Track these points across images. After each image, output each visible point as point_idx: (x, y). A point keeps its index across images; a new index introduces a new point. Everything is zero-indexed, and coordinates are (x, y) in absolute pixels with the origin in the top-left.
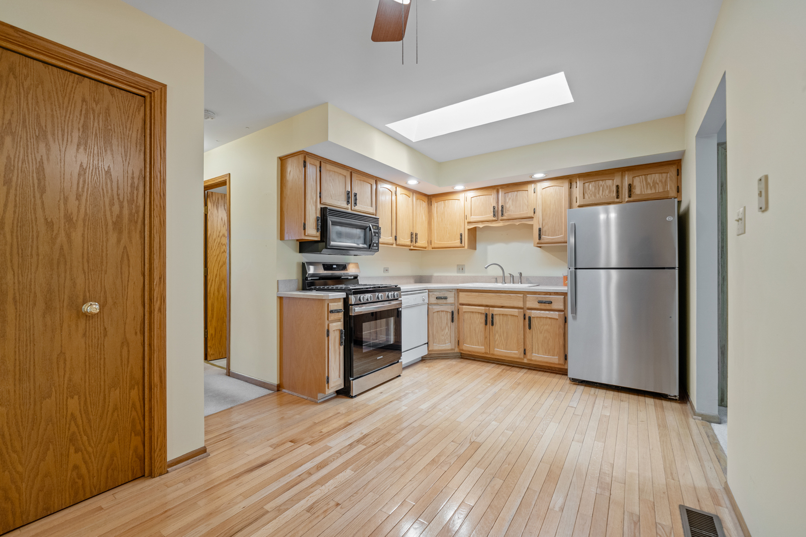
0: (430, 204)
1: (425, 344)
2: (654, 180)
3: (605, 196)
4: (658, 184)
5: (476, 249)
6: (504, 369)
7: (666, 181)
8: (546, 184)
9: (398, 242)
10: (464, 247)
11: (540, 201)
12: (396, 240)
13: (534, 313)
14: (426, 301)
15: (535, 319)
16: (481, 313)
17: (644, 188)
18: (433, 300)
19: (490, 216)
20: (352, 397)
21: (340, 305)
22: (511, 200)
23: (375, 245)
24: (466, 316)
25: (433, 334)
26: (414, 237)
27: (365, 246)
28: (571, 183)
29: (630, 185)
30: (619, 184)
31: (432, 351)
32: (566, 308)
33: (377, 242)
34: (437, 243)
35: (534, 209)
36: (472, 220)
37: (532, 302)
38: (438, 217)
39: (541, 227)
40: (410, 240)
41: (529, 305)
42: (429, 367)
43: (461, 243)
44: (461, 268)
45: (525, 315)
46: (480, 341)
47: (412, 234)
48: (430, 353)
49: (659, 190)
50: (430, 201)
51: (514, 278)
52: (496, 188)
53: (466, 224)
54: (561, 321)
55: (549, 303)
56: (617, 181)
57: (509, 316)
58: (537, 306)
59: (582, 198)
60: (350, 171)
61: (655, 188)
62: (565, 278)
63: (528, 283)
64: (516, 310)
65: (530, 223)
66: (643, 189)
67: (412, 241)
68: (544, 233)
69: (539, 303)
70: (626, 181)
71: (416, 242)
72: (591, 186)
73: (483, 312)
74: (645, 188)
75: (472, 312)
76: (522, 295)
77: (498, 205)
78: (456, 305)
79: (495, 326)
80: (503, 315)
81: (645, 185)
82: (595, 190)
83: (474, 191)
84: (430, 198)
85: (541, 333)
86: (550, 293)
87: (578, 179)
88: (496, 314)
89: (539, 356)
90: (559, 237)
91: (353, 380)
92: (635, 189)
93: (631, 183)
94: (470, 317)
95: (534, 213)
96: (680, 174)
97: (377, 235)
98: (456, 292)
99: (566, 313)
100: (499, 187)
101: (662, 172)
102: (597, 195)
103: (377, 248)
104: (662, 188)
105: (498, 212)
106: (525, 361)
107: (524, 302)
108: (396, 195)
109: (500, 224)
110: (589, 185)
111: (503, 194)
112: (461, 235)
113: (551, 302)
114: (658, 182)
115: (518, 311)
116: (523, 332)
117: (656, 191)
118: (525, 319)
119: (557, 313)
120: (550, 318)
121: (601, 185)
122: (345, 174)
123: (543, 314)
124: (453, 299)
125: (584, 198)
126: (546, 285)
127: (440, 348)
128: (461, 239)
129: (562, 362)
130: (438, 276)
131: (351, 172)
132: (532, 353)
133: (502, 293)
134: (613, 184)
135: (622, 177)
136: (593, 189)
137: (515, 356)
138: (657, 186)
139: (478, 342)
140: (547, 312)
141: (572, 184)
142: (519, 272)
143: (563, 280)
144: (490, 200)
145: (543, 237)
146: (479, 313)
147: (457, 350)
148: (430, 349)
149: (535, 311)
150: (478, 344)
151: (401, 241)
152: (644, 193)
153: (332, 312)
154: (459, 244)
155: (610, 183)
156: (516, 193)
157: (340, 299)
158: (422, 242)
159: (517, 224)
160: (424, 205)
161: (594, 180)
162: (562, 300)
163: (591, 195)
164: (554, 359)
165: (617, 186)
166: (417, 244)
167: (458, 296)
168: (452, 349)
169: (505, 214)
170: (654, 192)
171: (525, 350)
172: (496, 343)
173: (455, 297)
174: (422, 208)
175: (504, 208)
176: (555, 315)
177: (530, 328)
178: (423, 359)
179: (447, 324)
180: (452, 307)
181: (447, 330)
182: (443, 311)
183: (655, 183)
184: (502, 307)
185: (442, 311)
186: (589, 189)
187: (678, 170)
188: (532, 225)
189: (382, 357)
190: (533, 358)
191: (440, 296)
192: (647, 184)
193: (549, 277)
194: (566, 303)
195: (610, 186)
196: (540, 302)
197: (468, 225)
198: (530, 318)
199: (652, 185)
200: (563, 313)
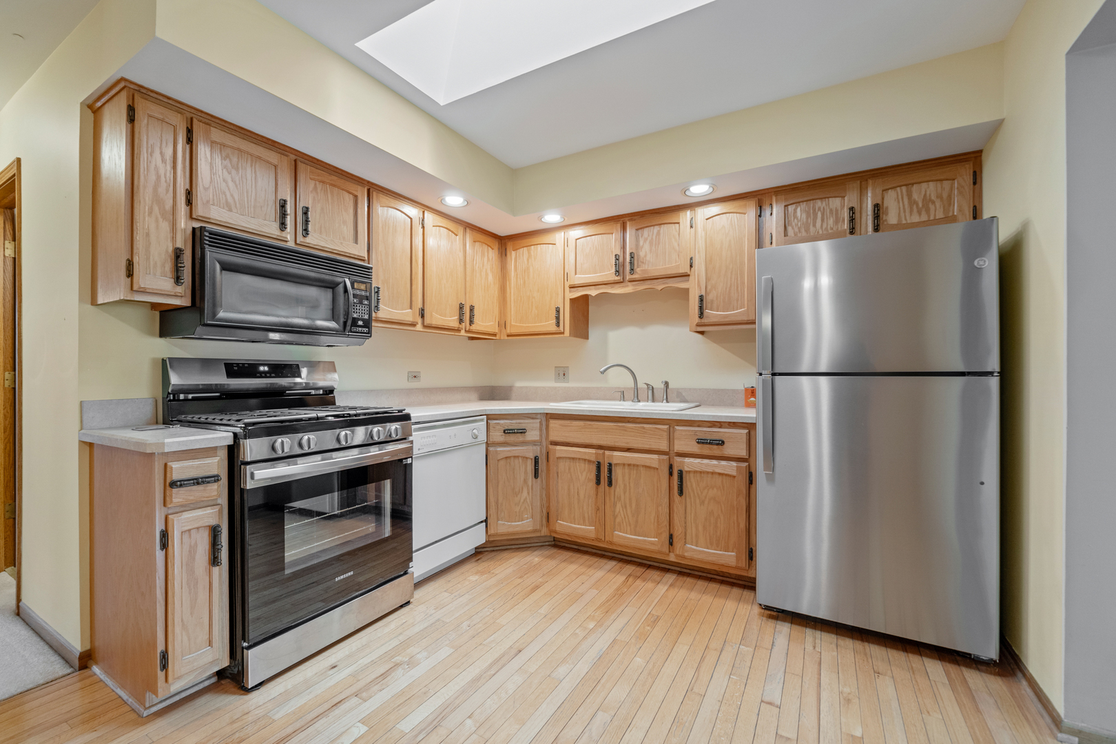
0: (503, 253)
1: (482, 522)
2: (925, 195)
3: (826, 229)
4: (933, 202)
5: (587, 338)
6: (630, 575)
7: (950, 197)
8: (714, 209)
9: (427, 321)
10: (563, 333)
11: (701, 244)
12: (423, 316)
13: (690, 464)
14: (483, 437)
15: (692, 475)
16: (590, 461)
17: (905, 212)
18: (498, 436)
19: (609, 274)
20: (247, 691)
21: (217, 465)
22: (648, 242)
23: (360, 323)
24: (563, 466)
25: (497, 503)
26: (466, 313)
27: (332, 324)
28: (761, 207)
29: (877, 207)
30: (855, 204)
31: (493, 535)
32: (752, 454)
33: (366, 317)
34: (515, 325)
35: (691, 259)
36: (577, 282)
37: (685, 443)
38: (517, 278)
39: (703, 293)
40: (456, 317)
41: (679, 446)
42: (482, 573)
43: (558, 324)
44: (562, 374)
45: (671, 467)
46: (586, 515)
47: (461, 307)
48: (491, 539)
49: (935, 215)
50: (504, 248)
51: (655, 390)
52: (621, 221)
53: (567, 289)
54: (742, 481)
55: (718, 444)
56: (851, 199)
57: (642, 469)
58: (695, 448)
59: (783, 235)
60: (293, 157)
61: (928, 211)
62: (752, 392)
63: (681, 402)
64: (655, 456)
65: (683, 285)
66: (902, 214)
67: (461, 321)
68: (709, 305)
69: (698, 443)
70: (869, 199)
71: (471, 322)
72: (799, 212)
73: (593, 458)
74: (908, 210)
75: (573, 459)
76: (666, 427)
77: (624, 253)
78: (544, 444)
79: (615, 487)
80: (629, 465)
81: (906, 206)
82: (807, 218)
83: (582, 227)
84: (504, 243)
85: (702, 503)
86: (720, 424)
87: (774, 198)
88: (616, 464)
89: (697, 550)
90: (737, 313)
91: (249, 648)
92: (887, 214)
93: (880, 202)
94: (569, 469)
95: (691, 266)
96: (978, 180)
97: (366, 302)
98: (544, 419)
99: (752, 465)
100: (627, 219)
101: (942, 178)
102: (812, 228)
103: (366, 330)
104: (942, 209)
105: (625, 267)
106: (672, 558)
107: (670, 440)
108: (423, 227)
109: (628, 289)
110: (795, 211)
111: (634, 231)
112: (558, 311)
113: (723, 442)
114: (933, 198)
115: (659, 459)
116: (666, 500)
117: (929, 216)
118: (671, 474)
119: (734, 464)
120: (720, 474)
121: (819, 209)
122: (275, 161)
123: (707, 465)
124: (538, 433)
125: (786, 235)
126: (713, 405)
127: (511, 530)
128: (558, 318)
129: (743, 563)
130: (522, 388)
131: (295, 161)
132: (685, 543)
133: (629, 422)
134: (842, 207)
135: (862, 192)
136: (804, 216)
137: (653, 548)
138: (932, 207)
139: (584, 518)
140: (715, 462)
141: (763, 207)
142: (664, 380)
143: (744, 397)
144: (609, 243)
145: (707, 312)
146: (585, 460)
147: (544, 532)
148: (491, 531)
149: (692, 460)
150: (584, 520)
151: (434, 318)
152: (904, 222)
153: (173, 484)
154: (553, 328)
155: (839, 205)
156: (657, 228)
157: (215, 448)
158: (484, 323)
159: (660, 288)
160: (492, 254)
161: (806, 199)
162: (744, 439)
163: (799, 229)
164: (728, 558)
165: (852, 209)
166: (474, 327)
167: (547, 426)
168: (535, 531)
169: (638, 270)
170: (927, 219)
171: (671, 537)
172: (618, 520)
173: (541, 430)
174: (486, 259)
175: (636, 257)
176: (730, 467)
177: (681, 492)
178: (478, 553)
179: (525, 481)
180: (535, 448)
181: (525, 493)
182: (518, 457)
183: (927, 201)
184: (629, 450)
185: (515, 457)
186: (795, 217)
187: (975, 173)
188: (687, 290)
189: (352, 573)
190: (686, 554)
191: (510, 428)
192: (912, 203)
193: (719, 390)
194: (752, 443)
195: (837, 210)
196: (701, 442)
197: (570, 292)
198: (681, 473)
199: (920, 205)
200: (745, 465)
